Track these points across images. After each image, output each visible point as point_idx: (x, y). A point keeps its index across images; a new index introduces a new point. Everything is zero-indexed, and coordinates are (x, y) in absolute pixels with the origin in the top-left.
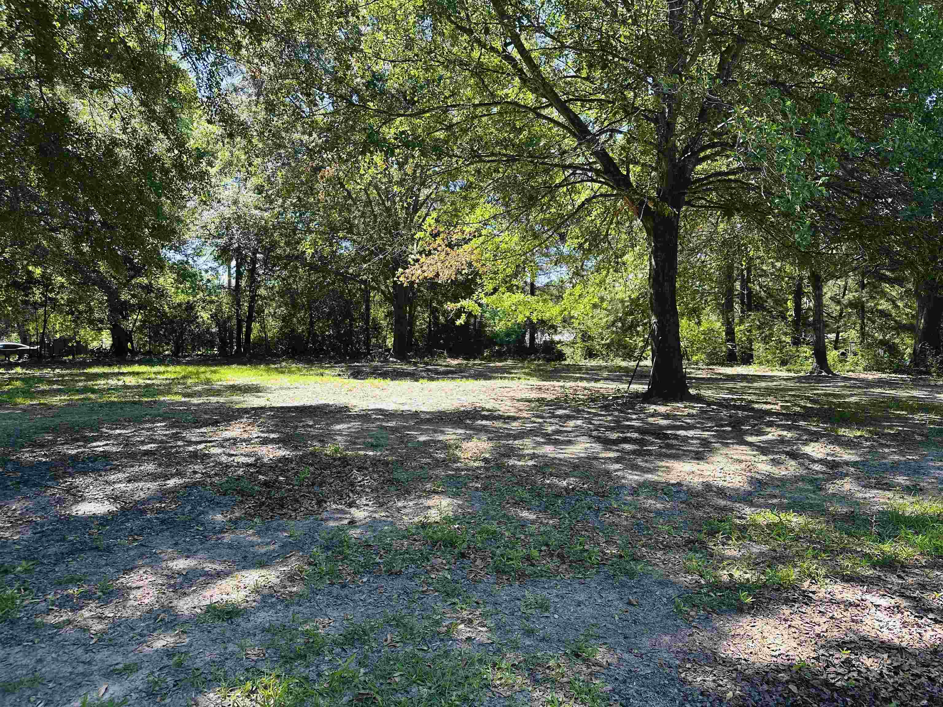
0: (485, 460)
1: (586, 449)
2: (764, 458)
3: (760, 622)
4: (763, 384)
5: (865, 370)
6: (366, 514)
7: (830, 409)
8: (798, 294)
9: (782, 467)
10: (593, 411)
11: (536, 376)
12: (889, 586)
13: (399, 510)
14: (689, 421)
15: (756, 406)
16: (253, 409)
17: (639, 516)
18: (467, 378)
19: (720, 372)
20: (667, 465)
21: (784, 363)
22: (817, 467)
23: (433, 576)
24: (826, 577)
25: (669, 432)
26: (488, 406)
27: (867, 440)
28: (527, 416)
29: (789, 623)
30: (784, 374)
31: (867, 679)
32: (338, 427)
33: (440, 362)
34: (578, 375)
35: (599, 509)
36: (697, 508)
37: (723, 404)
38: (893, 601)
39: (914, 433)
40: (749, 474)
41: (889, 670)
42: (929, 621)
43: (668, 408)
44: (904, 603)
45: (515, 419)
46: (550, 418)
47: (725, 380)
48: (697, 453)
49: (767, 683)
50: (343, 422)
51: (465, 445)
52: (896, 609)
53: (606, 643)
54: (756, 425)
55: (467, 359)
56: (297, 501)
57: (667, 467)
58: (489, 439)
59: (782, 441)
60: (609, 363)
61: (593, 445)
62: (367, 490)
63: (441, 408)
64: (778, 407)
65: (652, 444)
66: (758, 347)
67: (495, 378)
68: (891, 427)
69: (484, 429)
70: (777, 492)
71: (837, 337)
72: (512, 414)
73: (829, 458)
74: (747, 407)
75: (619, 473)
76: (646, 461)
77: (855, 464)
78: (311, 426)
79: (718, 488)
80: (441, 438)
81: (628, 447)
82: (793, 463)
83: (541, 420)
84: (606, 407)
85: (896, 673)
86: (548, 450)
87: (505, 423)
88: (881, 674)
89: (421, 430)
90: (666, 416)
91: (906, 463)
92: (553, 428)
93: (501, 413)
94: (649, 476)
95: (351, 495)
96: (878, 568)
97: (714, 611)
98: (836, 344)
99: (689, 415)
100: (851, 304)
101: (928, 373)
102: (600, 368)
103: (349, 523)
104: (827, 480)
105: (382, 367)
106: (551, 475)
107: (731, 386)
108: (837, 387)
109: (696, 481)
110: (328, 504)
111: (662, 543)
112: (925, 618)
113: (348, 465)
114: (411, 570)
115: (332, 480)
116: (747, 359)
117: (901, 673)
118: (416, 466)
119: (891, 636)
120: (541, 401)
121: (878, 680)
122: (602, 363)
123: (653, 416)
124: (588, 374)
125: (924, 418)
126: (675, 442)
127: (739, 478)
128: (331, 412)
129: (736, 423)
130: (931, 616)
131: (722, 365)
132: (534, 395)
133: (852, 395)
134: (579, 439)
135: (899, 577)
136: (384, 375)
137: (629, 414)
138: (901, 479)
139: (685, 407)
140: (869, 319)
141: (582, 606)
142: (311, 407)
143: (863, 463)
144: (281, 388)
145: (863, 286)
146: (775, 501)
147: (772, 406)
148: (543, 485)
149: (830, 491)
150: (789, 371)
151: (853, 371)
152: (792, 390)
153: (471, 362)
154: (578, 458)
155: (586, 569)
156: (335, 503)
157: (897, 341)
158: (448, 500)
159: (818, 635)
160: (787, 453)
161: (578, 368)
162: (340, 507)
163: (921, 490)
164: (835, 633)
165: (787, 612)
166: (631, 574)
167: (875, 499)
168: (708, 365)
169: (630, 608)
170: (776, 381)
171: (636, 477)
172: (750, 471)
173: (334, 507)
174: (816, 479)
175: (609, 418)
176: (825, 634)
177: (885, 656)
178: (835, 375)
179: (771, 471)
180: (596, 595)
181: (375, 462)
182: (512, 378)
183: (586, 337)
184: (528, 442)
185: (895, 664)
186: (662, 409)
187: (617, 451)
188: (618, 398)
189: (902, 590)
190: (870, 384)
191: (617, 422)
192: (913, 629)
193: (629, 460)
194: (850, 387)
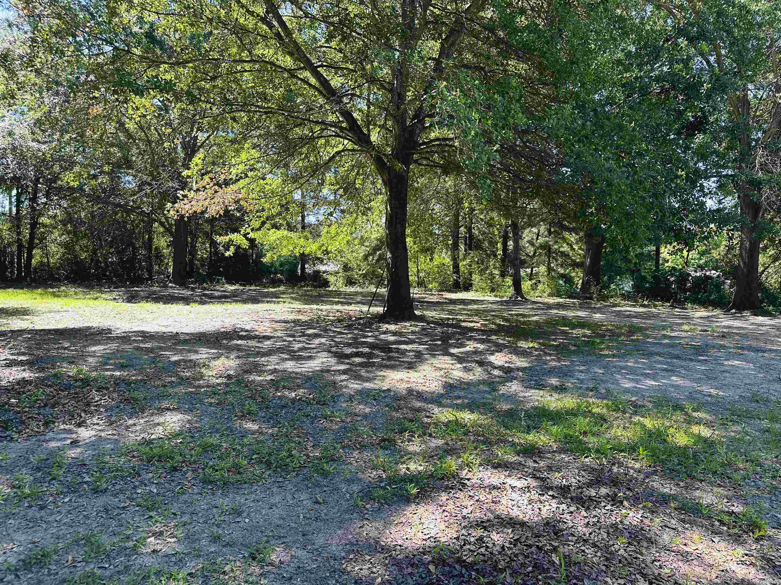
0: (229, 377)
1: (323, 363)
2: (459, 366)
3: (421, 509)
4: (475, 307)
5: (549, 296)
6: (93, 433)
7: (517, 326)
8: (505, 238)
9: (471, 373)
10: (338, 330)
11: (300, 301)
12: (526, 470)
13: (127, 427)
14: (410, 337)
15: (463, 324)
16: (12, 331)
17: (349, 420)
18: (236, 301)
19: (447, 297)
20: (385, 374)
21: (493, 290)
22: (496, 372)
23: (139, 491)
24: (481, 465)
25: (394, 346)
26: (248, 327)
27: (536, 350)
28: (280, 335)
29: (444, 508)
30: (492, 299)
31: (491, 553)
32: (93, 349)
33: (218, 288)
34: (337, 300)
35: (316, 417)
36: (397, 411)
37: (440, 323)
38: (526, 482)
39: (569, 344)
40: (444, 380)
41: (511, 543)
42: (548, 497)
43: (398, 326)
44: (534, 483)
45: (268, 338)
46: (300, 336)
47: (448, 303)
48: (410, 363)
49: (412, 565)
50: (100, 344)
51: (213, 363)
52: (526, 490)
53: (285, 543)
54: (460, 339)
55: (244, 285)
56: (23, 422)
57: (384, 376)
58: (238, 357)
59: (476, 352)
60: (365, 290)
61: (329, 359)
62: (102, 410)
63: (201, 330)
64: (479, 325)
65: (378, 356)
66: (476, 278)
67: (263, 302)
68: (554, 340)
69: (238, 348)
70: (462, 394)
71: (532, 271)
72: (267, 334)
73: (506, 365)
74: (457, 326)
75: (342, 383)
76: (368, 372)
77: (523, 369)
78: (65, 349)
79: (418, 392)
80: (194, 357)
81: (357, 360)
82: (479, 369)
83: (291, 339)
84: (349, 327)
85: (515, 545)
86: (290, 366)
87: (259, 342)
88: (503, 547)
89: (177, 349)
90: (394, 334)
91: (560, 368)
92: (300, 345)
93: (257, 333)
94: (368, 385)
95: (83, 415)
96: (521, 455)
97: (386, 503)
98: (531, 277)
99: (413, 333)
100: (542, 247)
101: (591, 298)
102: (356, 294)
103: (72, 443)
104: (500, 383)
105: (160, 291)
106: (284, 387)
107: (451, 308)
108: (527, 309)
109: (402, 387)
110: (57, 424)
111: (359, 443)
112: (546, 495)
113: (88, 385)
114: (117, 487)
115: (66, 401)
116: (467, 287)
117: (519, 544)
118: (158, 385)
119: (518, 513)
120: (296, 322)
121: (500, 553)
122: (359, 289)
123: (385, 333)
124: (345, 298)
125: (580, 332)
126: (396, 355)
127: (436, 384)
128: (92, 334)
129: (445, 338)
130: (551, 493)
131: (450, 291)
132: (292, 317)
133: (536, 315)
134: (319, 354)
135: (535, 462)
136: (157, 300)
137: (366, 332)
138: (554, 381)
139: (411, 326)
140: (553, 258)
141: (274, 508)
142: (72, 330)
143: (530, 369)
144: (50, 312)
145: (550, 233)
146: (459, 401)
147: (475, 324)
148: (274, 397)
149: (501, 392)
150: (496, 296)
151: (540, 297)
152: (494, 311)
153: (247, 288)
154: (312, 372)
155: (288, 473)
156: (64, 423)
157: (573, 274)
158: (180, 416)
159: (464, 518)
160: (477, 362)
161: (338, 294)
162: (67, 427)
163: (565, 389)
164: (478, 514)
165: (444, 499)
166: (325, 474)
167: (533, 397)
168: (439, 291)
169: (317, 506)
170: (484, 304)
171: (356, 386)
172: (445, 377)
173: (62, 427)
174: (493, 382)
175: (350, 336)
176: (469, 516)
177: (510, 531)
178: (526, 299)
179: (462, 376)
180: (289, 497)
181: (118, 382)
182: (278, 302)
183: (346, 268)
184: (274, 359)
185: (516, 537)
186: (392, 327)
187: (348, 364)
188: (361, 318)
189: (535, 472)
190: (549, 307)
191: (355, 339)
192: (535, 506)
193: (355, 372)
194: (536, 309)
